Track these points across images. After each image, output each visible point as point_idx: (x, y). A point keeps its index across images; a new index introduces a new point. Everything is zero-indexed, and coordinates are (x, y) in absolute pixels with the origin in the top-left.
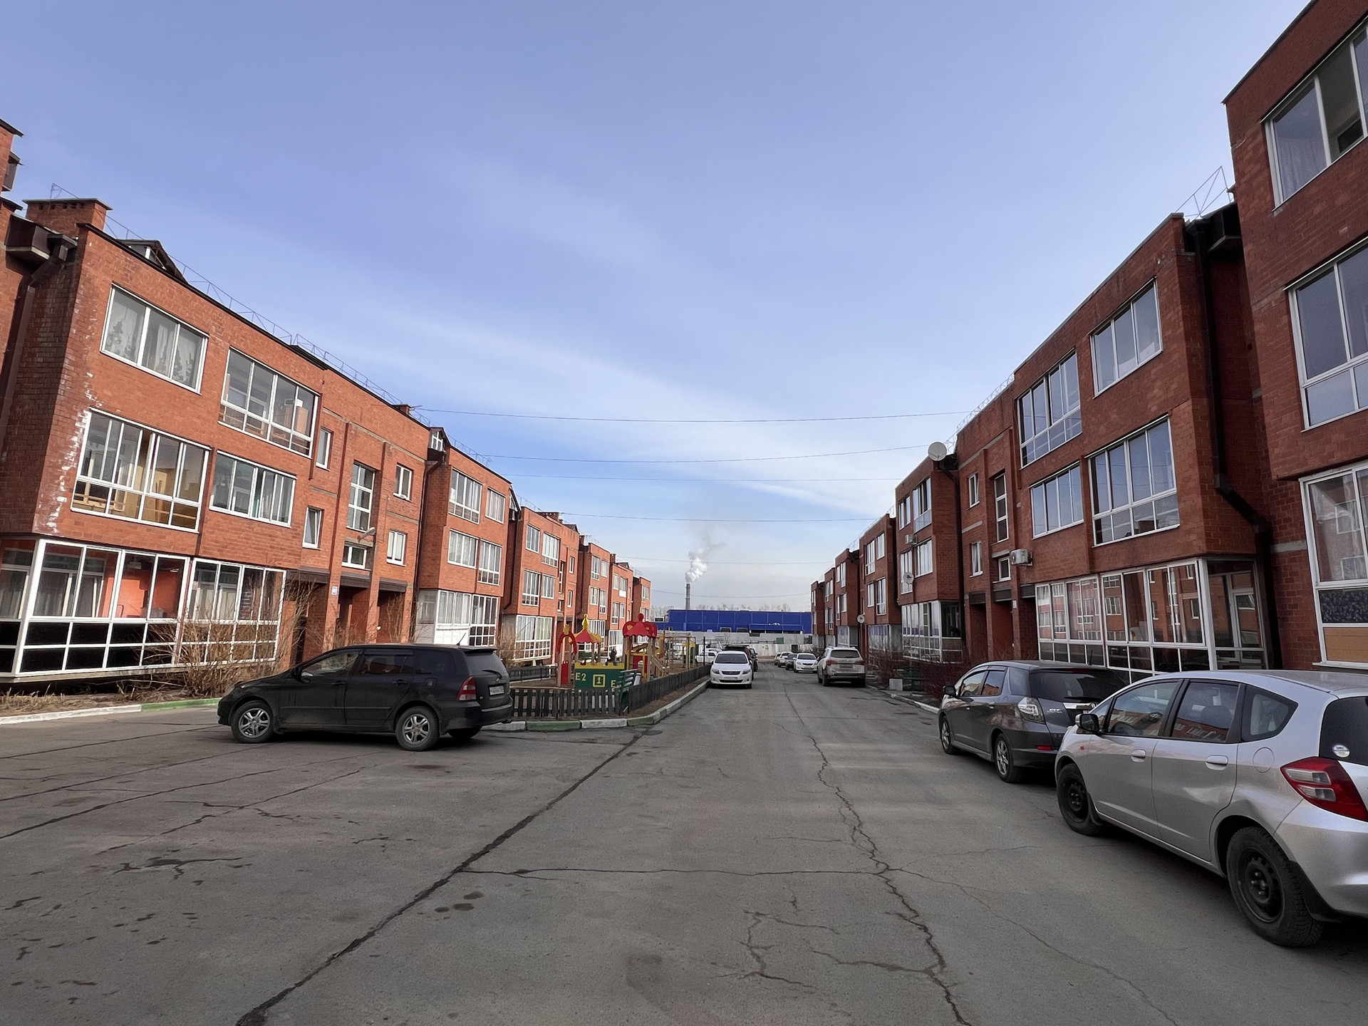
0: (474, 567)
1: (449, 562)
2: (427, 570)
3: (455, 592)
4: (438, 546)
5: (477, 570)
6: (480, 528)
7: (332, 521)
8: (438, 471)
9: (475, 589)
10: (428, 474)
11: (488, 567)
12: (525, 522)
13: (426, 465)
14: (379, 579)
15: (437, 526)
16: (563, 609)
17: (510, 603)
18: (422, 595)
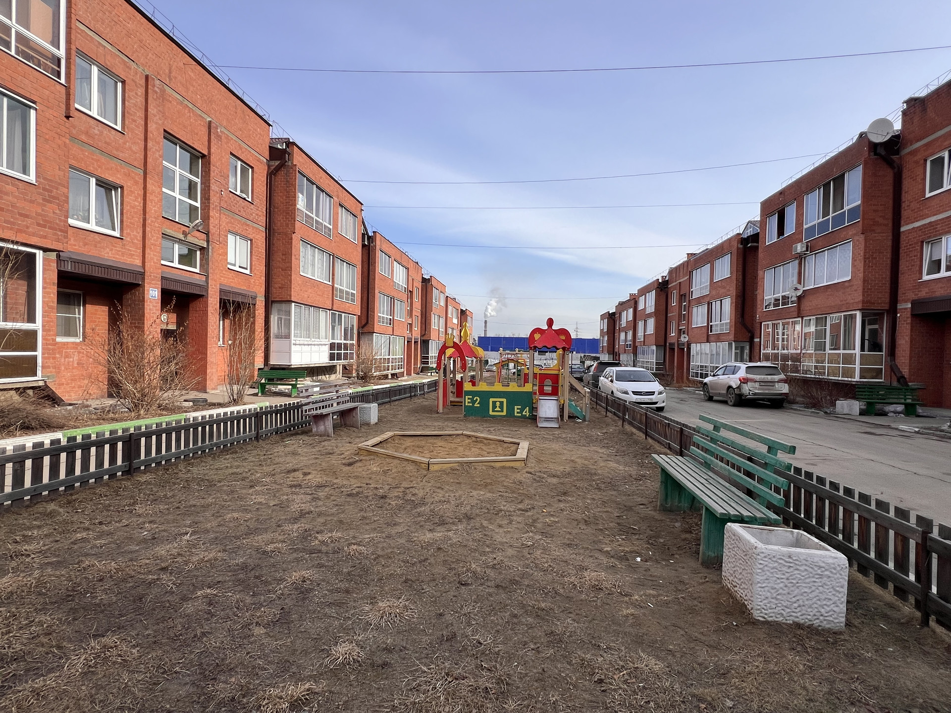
0: (330, 283)
1: (301, 273)
2: (277, 281)
3: (311, 306)
4: (288, 255)
5: (333, 287)
6: (333, 244)
7: (139, 204)
8: (282, 172)
9: (333, 305)
10: (272, 174)
11: (345, 286)
12: (378, 247)
13: (269, 167)
14: (218, 286)
15: (286, 234)
16: (411, 331)
17: (367, 322)
18: (275, 309)
